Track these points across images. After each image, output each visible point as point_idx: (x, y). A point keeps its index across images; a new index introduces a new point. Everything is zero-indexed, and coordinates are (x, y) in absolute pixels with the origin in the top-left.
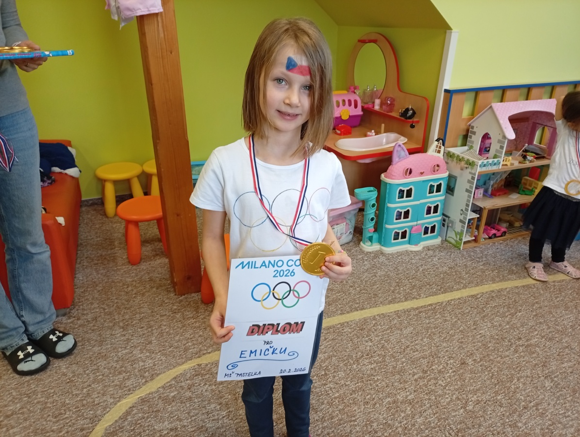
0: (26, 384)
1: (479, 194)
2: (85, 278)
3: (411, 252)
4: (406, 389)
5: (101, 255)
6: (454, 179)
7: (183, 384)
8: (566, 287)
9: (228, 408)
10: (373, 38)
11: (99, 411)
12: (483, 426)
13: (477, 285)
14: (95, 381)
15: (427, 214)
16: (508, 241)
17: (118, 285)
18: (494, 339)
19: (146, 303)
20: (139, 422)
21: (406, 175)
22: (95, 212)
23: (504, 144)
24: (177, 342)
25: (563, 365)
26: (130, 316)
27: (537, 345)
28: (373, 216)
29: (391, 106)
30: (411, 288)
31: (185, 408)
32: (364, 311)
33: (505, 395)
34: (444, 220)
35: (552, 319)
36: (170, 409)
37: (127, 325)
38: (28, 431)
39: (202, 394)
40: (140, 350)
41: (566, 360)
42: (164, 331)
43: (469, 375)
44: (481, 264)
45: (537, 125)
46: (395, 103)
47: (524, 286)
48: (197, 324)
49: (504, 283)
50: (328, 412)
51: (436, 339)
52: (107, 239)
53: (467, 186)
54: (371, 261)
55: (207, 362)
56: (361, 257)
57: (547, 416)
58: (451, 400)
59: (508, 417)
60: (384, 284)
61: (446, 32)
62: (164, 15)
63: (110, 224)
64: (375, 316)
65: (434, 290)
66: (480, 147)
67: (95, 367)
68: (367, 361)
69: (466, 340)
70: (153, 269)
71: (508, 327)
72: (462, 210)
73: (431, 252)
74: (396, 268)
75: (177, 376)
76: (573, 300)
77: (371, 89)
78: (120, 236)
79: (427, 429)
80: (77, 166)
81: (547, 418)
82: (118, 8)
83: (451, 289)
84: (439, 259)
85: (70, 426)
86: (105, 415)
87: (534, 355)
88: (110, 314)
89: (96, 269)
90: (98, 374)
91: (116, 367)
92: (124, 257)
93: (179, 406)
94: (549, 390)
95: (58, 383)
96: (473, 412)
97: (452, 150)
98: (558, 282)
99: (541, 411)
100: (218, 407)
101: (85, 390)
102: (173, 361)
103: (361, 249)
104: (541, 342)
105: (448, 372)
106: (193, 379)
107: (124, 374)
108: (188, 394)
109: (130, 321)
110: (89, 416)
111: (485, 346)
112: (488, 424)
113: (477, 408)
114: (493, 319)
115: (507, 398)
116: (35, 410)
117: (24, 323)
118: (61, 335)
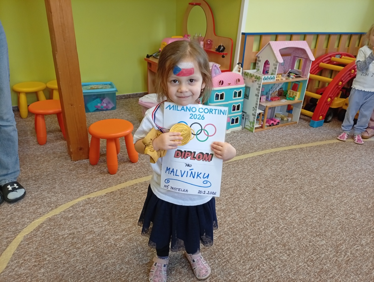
1: (263, 99)
4: (220, 204)
6: (249, 89)
7: (78, 209)
8: (313, 150)
9: (109, 220)
10: (198, 2)
11: (19, 227)
12: (266, 220)
13: (263, 150)
14: (15, 211)
15: (233, 111)
16: (281, 128)
17: (31, 156)
18: (272, 176)
19: (51, 166)
20: (48, 231)
21: (220, 84)
23: (277, 66)
24: (73, 187)
25: (312, 188)
26: (39, 174)
27: (296, 179)
29: (210, 45)
31: (79, 222)
34: (243, 116)
35: (305, 166)
36: (69, 223)
37: (38, 179)
39: (91, 214)
40: (47, 192)
41: (313, 185)
42: (64, 181)
43: (258, 195)
44: (265, 139)
45: (296, 57)
46: (213, 43)
47: (289, 150)
48: (87, 177)
49: (278, 148)
51: (239, 178)
53: (256, 92)
55: (94, 197)
58: (247, 208)
59: (280, 215)
63: (24, 122)
66: (263, 70)
69: (256, 177)
70: (55, 147)
71: (280, 170)
72: (254, 108)
73: (236, 134)
75: (74, 205)
77: (197, 35)
78: (31, 129)
79: (233, 223)
81: (302, 214)
83: (248, 152)
84: (240, 138)
86: (24, 229)
87: (295, 184)
88: (26, 173)
90: (18, 207)
91: (30, 202)
92: (35, 141)
93: (75, 221)
94: (304, 200)
96: (260, 213)
97: (247, 71)
98: (309, 147)
99: (299, 211)
100: (102, 220)
101: (9, 216)
102: (71, 197)
104: (299, 177)
105: (246, 194)
106: (85, 206)
107: (36, 206)
108: (81, 214)
109: (40, 176)
110: (12, 230)
111: (267, 180)
112: (268, 219)
113: (262, 211)
114: (272, 166)
115: (280, 205)
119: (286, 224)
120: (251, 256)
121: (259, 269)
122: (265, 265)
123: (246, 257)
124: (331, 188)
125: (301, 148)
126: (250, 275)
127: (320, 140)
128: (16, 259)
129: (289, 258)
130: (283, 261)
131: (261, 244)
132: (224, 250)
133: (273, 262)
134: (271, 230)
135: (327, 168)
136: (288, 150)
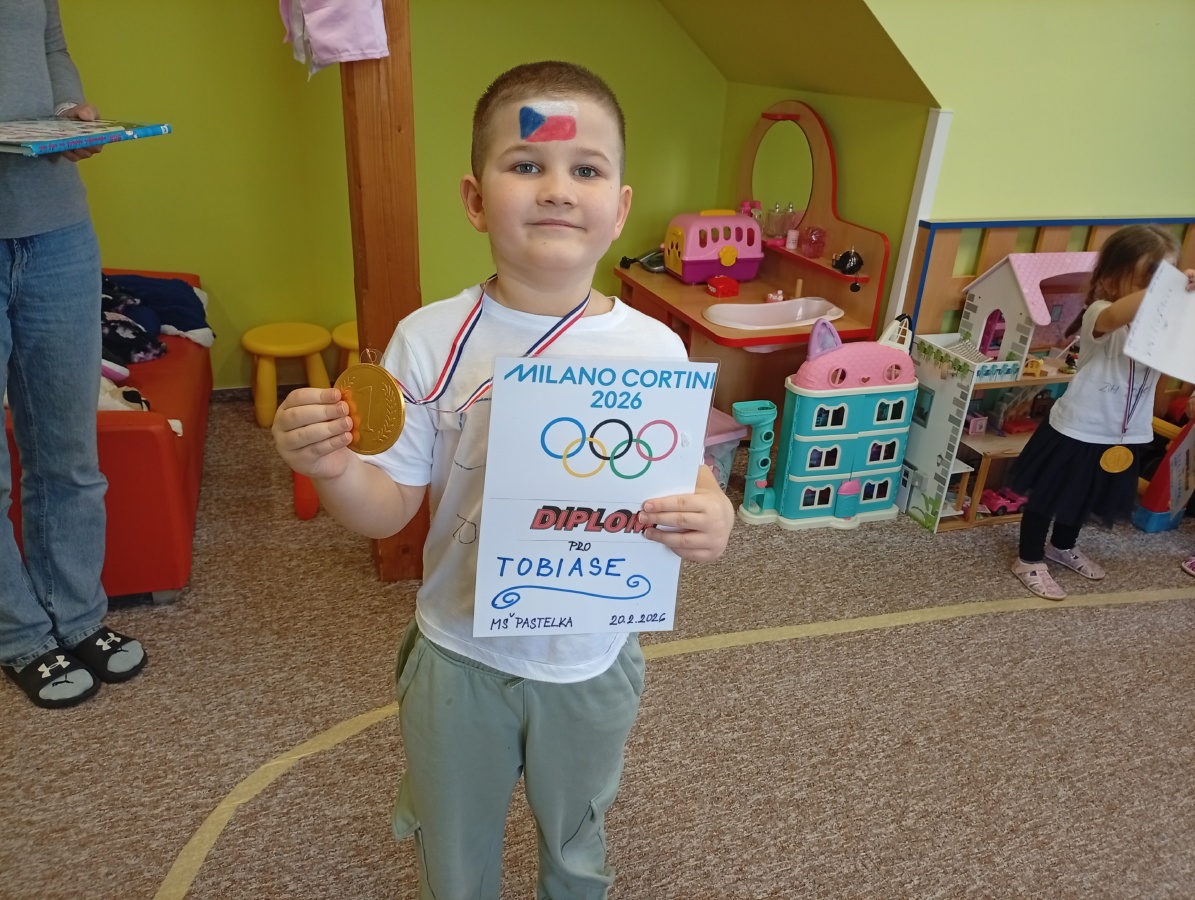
0: (97, 720)
1: (978, 428)
2: (212, 537)
3: (836, 530)
4: (792, 780)
5: (244, 498)
7: (382, 741)
8: (1130, 618)
10: (791, 111)
11: (228, 777)
12: (928, 856)
13: (955, 602)
14: (221, 724)
15: (871, 460)
17: (273, 554)
18: (972, 703)
19: (323, 591)
20: (298, 801)
22: (235, 415)
23: (1028, 334)
24: (375, 667)
25: (1099, 761)
26: (291, 613)
27: (1053, 721)
28: (765, 456)
29: (818, 248)
30: (826, 600)
31: (382, 782)
32: (731, 635)
33: (979, 806)
34: (906, 474)
35: (1091, 676)
36: (355, 783)
37: (286, 629)
38: (100, 801)
40: (307, 675)
41: (1104, 751)
42: (353, 644)
43: (915, 765)
44: (970, 562)
46: (827, 240)
47: (1046, 611)
49: (1009, 601)
50: (644, 810)
51: (863, 695)
52: (256, 468)
53: (953, 410)
54: (757, 543)
56: (738, 533)
57: (1052, 848)
58: (876, 807)
59: (978, 845)
60: (776, 588)
61: (928, 112)
62: (390, 61)
63: (264, 439)
64: (751, 646)
65: (872, 605)
66: (984, 335)
67: (223, 700)
68: (727, 725)
69: (919, 701)
70: (340, 530)
71: (1003, 683)
72: (940, 456)
73: (875, 535)
74: (803, 559)
75: (372, 726)
76: (1138, 643)
77: (782, 209)
79: (822, 853)
80: (209, 324)
81: (1051, 851)
82: (307, 43)
83: (904, 606)
84: (888, 548)
85: (173, 799)
86: (238, 785)
87: (1045, 739)
88: (256, 606)
89: (234, 522)
90: (227, 712)
91: (261, 703)
92: (287, 504)
93: (373, 779)
94: (1064, 802)
95: (153, 724)
96: (914, 831)
97: (929, 339)
98: (1115, 608)
99: (1041, 838)
101: (203, 739)
102: (366, 699)
103: (739, 520)
104: (1063, 715)
105: (877, 757)
107: (276, 716)
108: (390, 759)
109: (292, 622)
110: (208, 784)
111: (954, 716)
112: (938, 853)
113: (921, 825)
114: (977, 666)
115: (982, 811)
116: (113, 765)
117: (52, 616)
118: (118, 640)
119: (990, 880)
124: (1165, 770)
125: (1086, 608)
127: (1159, 583)
128: (212, 872)
135: (1166, 692)
136: (1040, 611)
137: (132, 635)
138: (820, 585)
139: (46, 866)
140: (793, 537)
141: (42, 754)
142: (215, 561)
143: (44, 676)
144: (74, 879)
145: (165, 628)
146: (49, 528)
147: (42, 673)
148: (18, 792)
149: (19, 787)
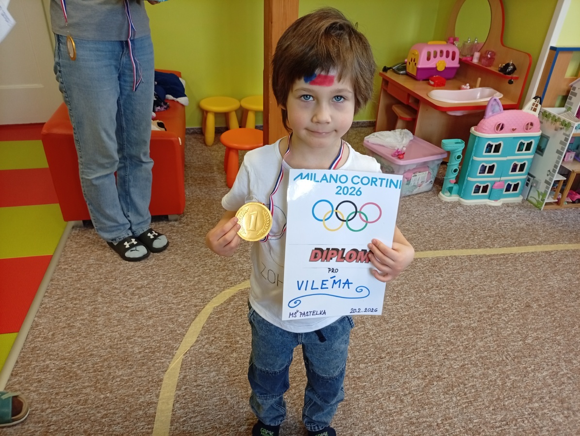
0: (150, 268)
1: (570, 157)
2: (190, 193)
3: (489, 206)
4: (470, 318)
5: (203, 177)
6: (545, 139)
11: (208, 295)
12: (539, 357)
13: (553, 243)
14: (203, 273)
15: (512, 171)
18: (562, 290)
20: (240, 307)
21: (497, 130)
22: (195, 140)
28: (456, 167)
29: (491, 60)
30: (485, 238)
32: (437, 251)
33: (564, 337)
34: (529, 180)
38: (155, 301)
43: (532, 317)
44: (560, 225)
46: (496, 57)
50: (398, 325)
51: (505, 283)
52: (207, 164)
53: (559, 147)
54: (448, 210)
56: (439, 205)
58: (512, 333)
59: (564, 354)
60: (459, 232)
63: (209, 151)
64: (447, 257)
65: (509, 242)
67: (203, 263)
68: (437, 292)
69: (534, 288)
71: (577, 282)
72: (549, 171)
73: (510, 209)
74: (473, 219)
77: (471, 41)
78: (218, 163)
79: (486, 351)
80: (187, 95)
83: (526, 244)
84: (517, 216)
85: (186, 302)
86: (213, 299)
89: (200, 187)
90: (205, 268)
91: (220, 265)
92: (222, 181)
95: (174, 271)
96: (532, 345)
97: (549, 110)
101: (196, 278)
103: (439, 199)
105: (513, 311)
107: (227, 271)
110: (200, 297)
111: (552, 295)
112: (544, 356)
113: (536, 342)
114: (564, 274)
115: (566, 339)
116: (159, 287)
117: (130, 221)
118: (157, 234)
119: (571, 370)
120: (506, 403)
121: (515, 425)
122: (526, 422)
123: (498, 404)
126: (501, 429)
128: (206, 333)
129: (566, 422)
130: (556, 423)
131: (524, 391)
132: (467, 386)
133: (540, 420)
134: (544, 374)
137: (161, 233)
138: (482, 231)
139: (136, 325)
140: (467, 209)
141: (128, 280)
142: (193, 204)
143: (127, 247)
144: (148, 331)
145: (175, 231)
146: (129, 181)
147: (126, 246)
148: (120, 294)
149: (121, 292)
